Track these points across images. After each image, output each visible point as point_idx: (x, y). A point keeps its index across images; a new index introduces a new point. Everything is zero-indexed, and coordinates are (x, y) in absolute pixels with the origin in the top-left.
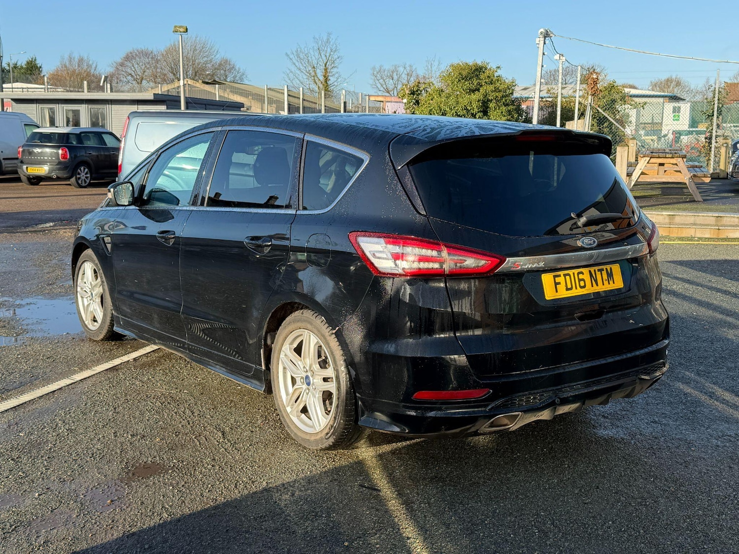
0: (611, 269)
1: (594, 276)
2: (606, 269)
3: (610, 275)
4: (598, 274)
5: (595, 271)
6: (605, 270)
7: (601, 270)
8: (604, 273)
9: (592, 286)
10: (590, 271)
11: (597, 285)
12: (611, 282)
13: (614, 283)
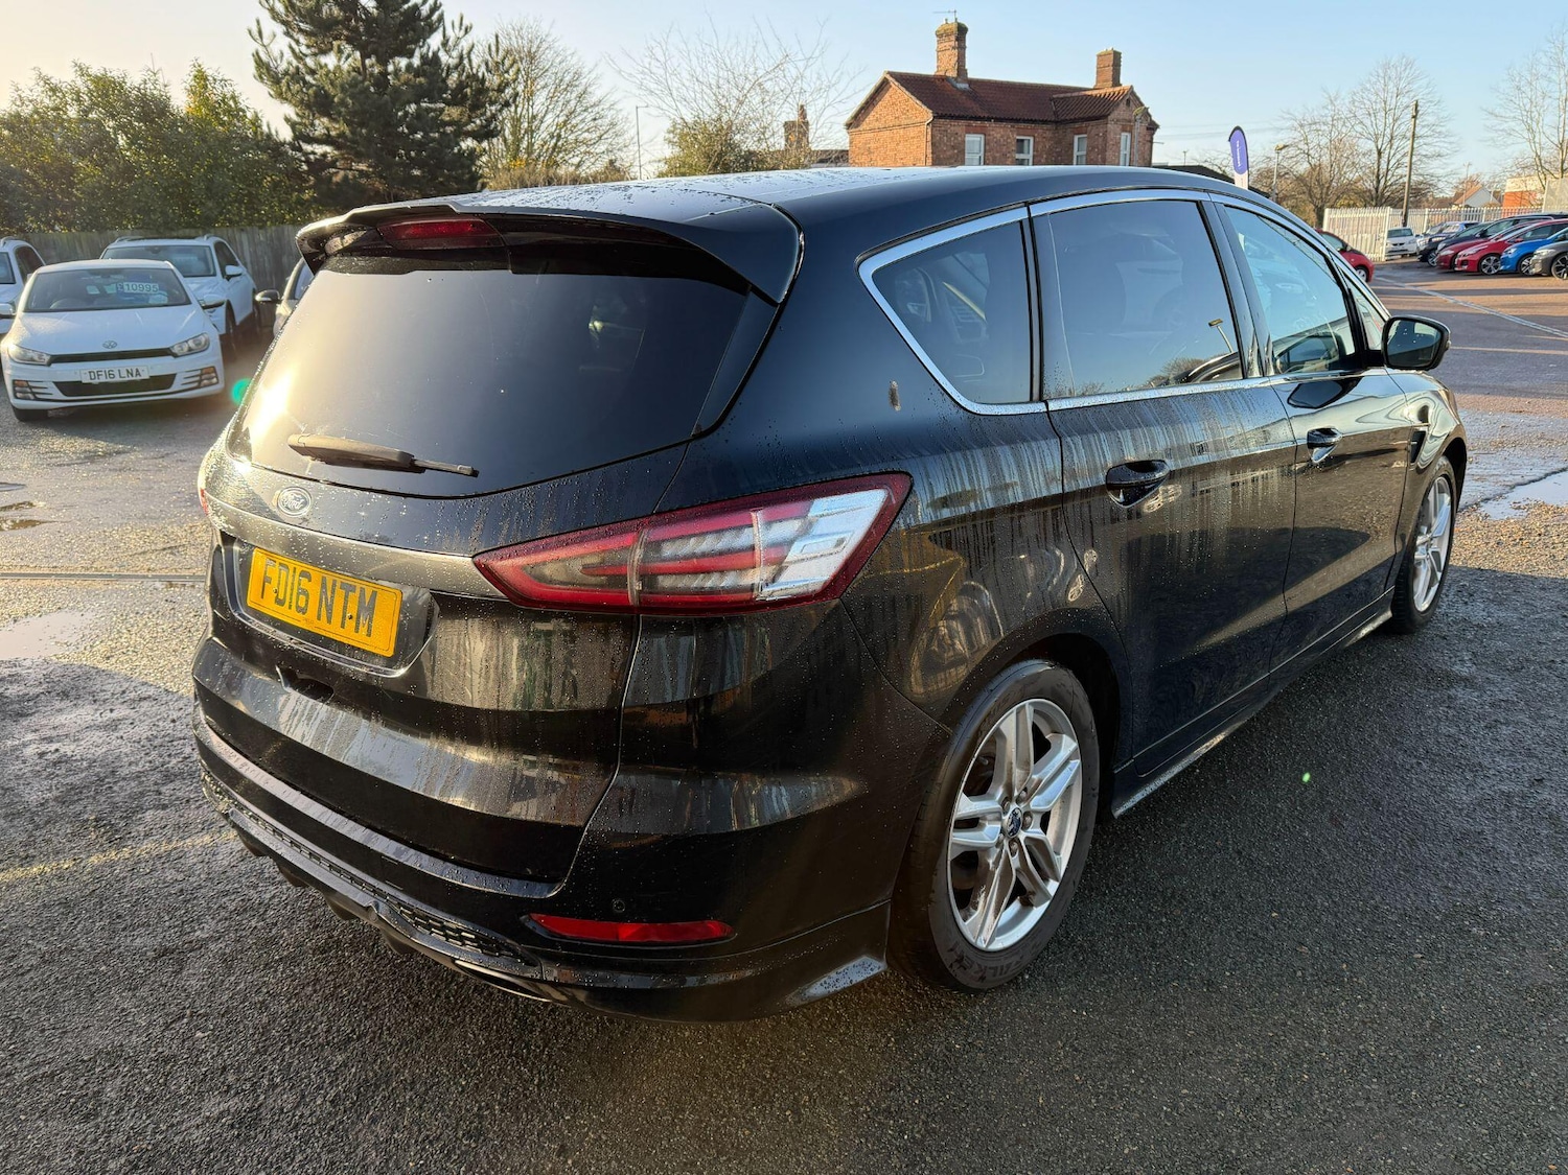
0: (374, 594)
1: (329, 594)
2: (362, 590)
3: (368, 609)
4: (340, 594)
5: (335, 582)
6: (358, 590)
7: (349, 589)
8: (354, 597)
9: (319, 619)
10: (324, 579)
11: (329, 621)
12: (363, 630)
13: (369, 635)
